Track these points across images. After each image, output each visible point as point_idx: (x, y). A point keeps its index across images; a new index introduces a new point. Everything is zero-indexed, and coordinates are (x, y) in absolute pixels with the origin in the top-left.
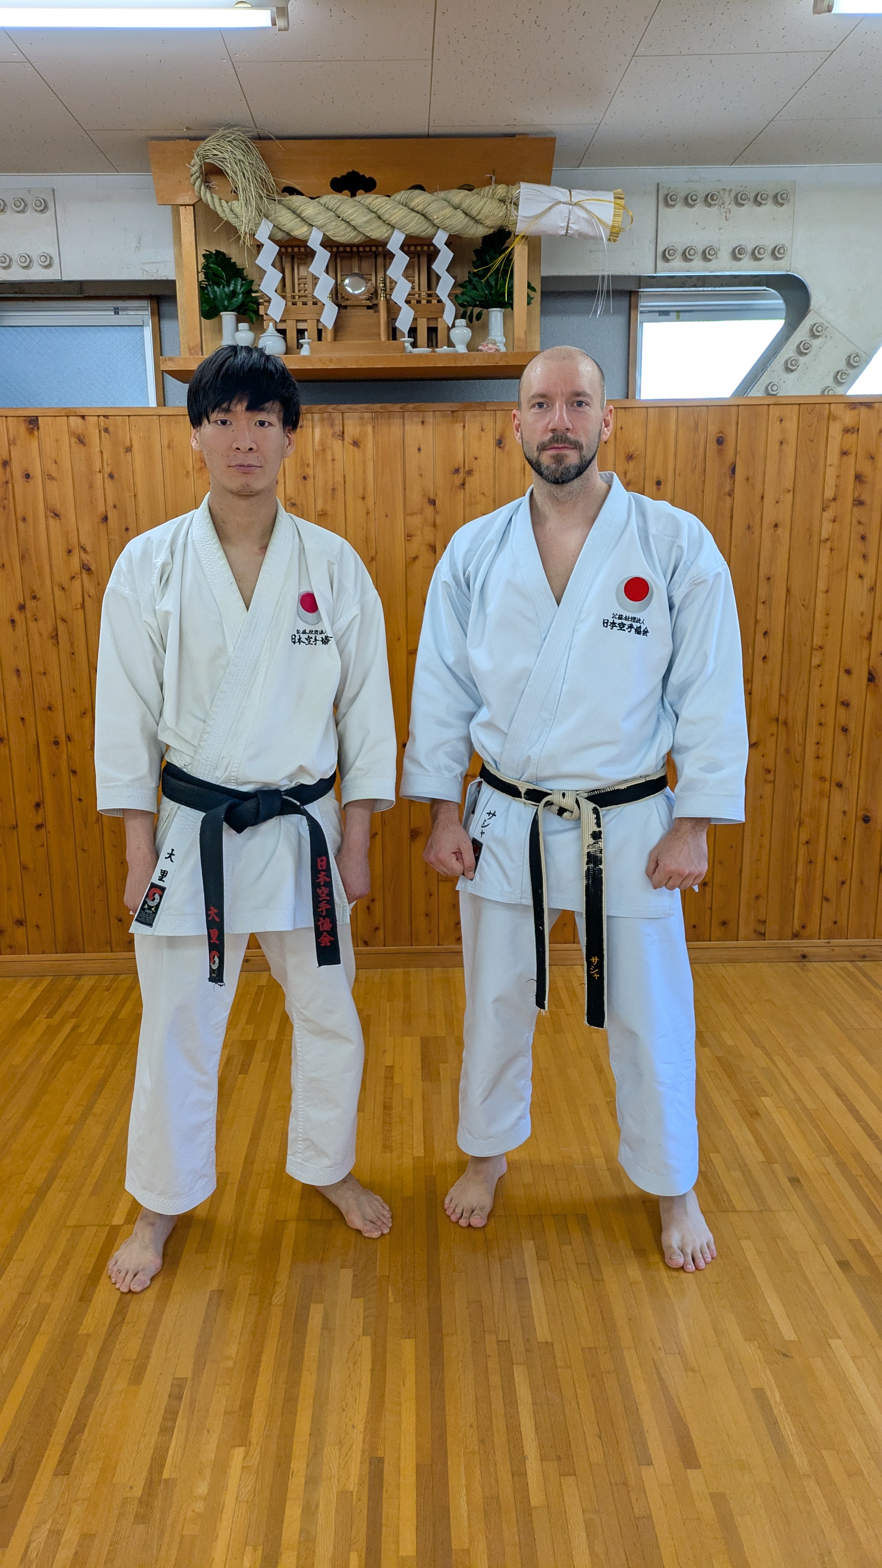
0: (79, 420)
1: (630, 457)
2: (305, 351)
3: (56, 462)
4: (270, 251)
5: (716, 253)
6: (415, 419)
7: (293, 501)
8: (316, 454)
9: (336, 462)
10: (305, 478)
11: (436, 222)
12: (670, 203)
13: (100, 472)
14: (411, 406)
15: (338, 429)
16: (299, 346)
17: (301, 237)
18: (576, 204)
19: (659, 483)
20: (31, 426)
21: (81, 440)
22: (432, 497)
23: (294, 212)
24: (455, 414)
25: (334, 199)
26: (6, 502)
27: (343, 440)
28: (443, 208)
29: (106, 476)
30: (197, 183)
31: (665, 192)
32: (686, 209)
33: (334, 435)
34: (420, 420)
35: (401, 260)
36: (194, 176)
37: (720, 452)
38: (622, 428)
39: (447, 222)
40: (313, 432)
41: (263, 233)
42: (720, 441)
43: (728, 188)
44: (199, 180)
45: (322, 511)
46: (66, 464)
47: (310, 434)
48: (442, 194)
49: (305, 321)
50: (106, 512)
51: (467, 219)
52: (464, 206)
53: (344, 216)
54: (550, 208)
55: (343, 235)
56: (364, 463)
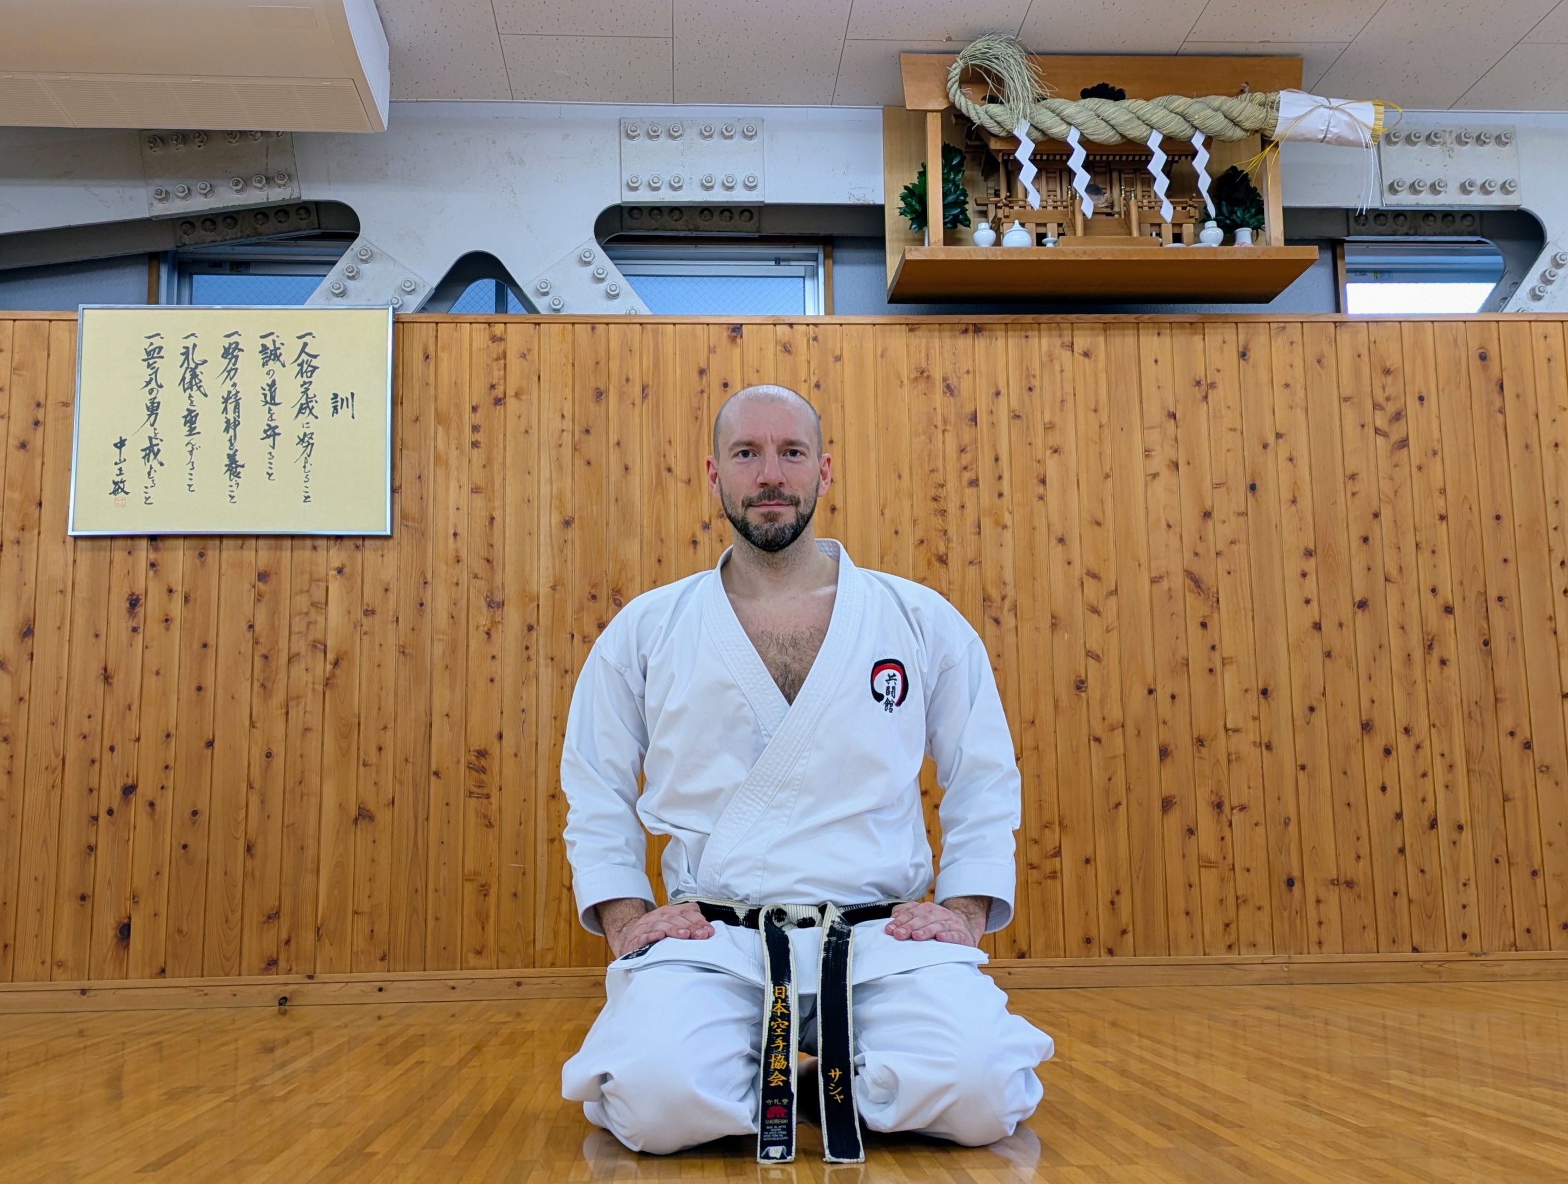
0: (787, 328)
1: (1387, 372)
3: (758, 371)
4: (1028, 147)
5: (1446, 185)
6: (1151, 331)
7: (1017, 413)
8: (1043, 364)
9: (1064, 373)
10: (1030, 389)
11: (1195, 123)
12: (1393, 140)
13: (805, 381)
14: (1146, 317)
15: (1067, 339)
17: (1060, 136)
18: (1337, 110)
19: (1421, 399)
20: (734, 334)
21: (787, 349)
22: (1171, 410)
23: (1054, 112)
24: (1194, 326)
25: (1092, 102)
26: (700, 412)
27: (1073, 351)
28: (1204, 109)
30: (954, 88)
32: (1409, 147)
33: (1063, 345)
34: (1156, 331)
35: (1160, 158)
36: (952, 81)
37: (1485, 368)
38: (1375, 342)
39: (1208, 122)
40: (1040, 342)
41: (1021, 132)
42: (1483, 357)
43: (1448, 130)
44: (957, 84)
45: (1050, 423)
47: (1037, 344)
48: (1201, 99)
51: (1227, 121)
52: (1224, 109)
54: (1311, 111)
55: (1101, 134)
56: (1096, 375)
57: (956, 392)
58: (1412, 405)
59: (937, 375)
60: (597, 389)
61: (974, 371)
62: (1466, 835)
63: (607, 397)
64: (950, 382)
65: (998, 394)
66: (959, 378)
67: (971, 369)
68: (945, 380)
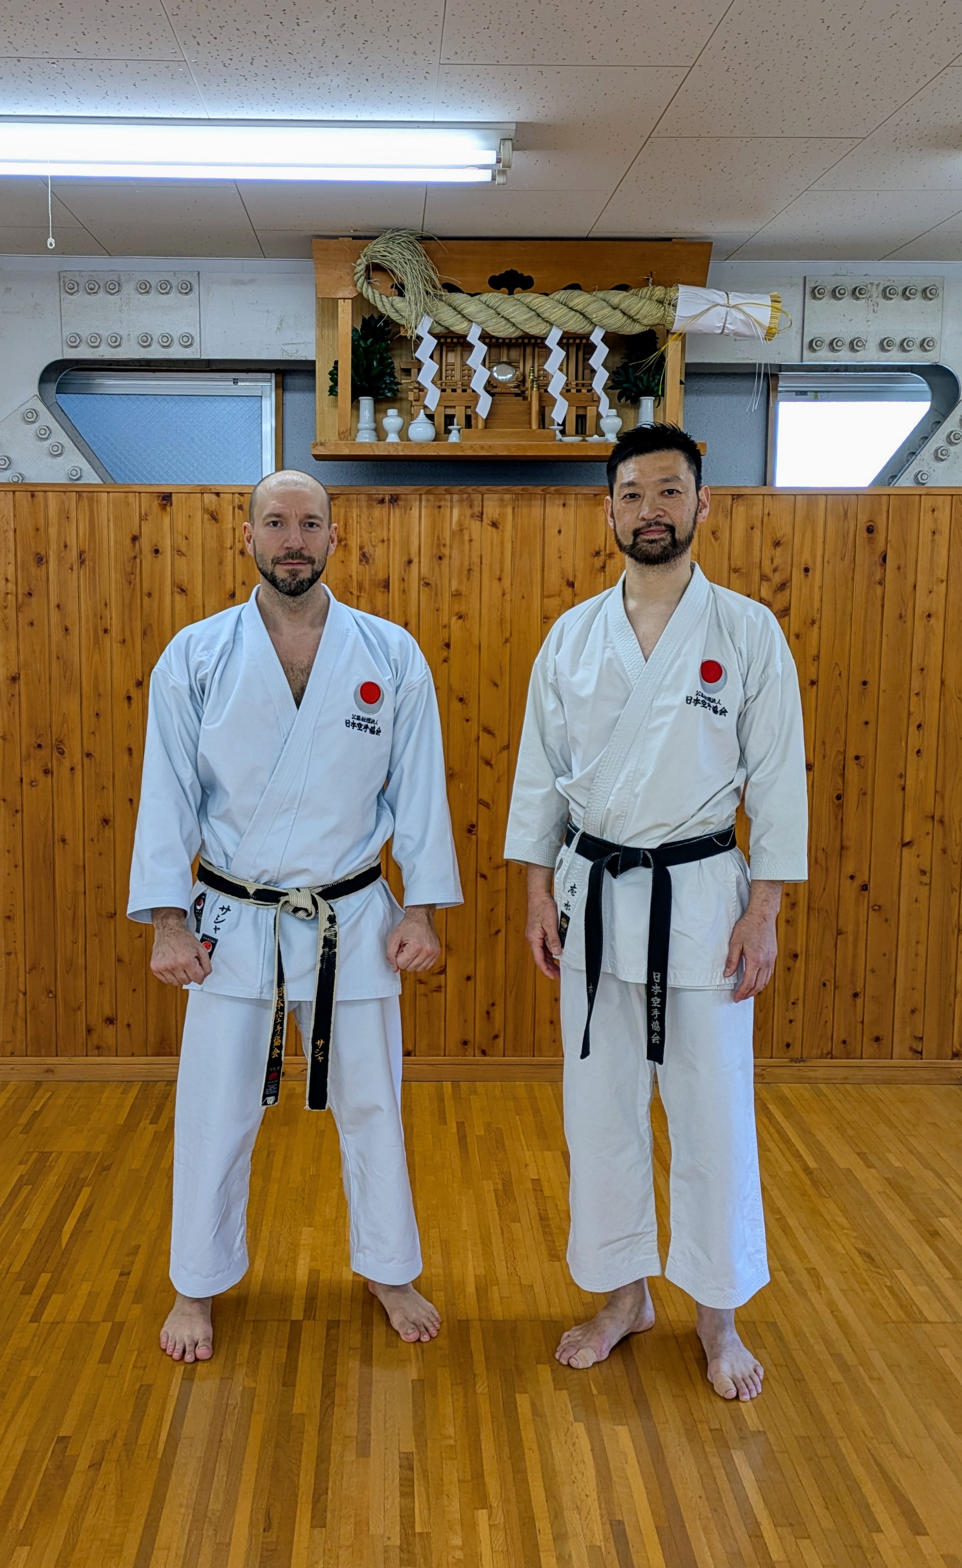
0: (214, 497)
1: (777, 544)
2: (454, 437)
3: (187, 538)
4: (429, 344)
5: (864, 345)
6: (557, 502)
7: (426, 581)
8: (453, 534)
9: (473, 543)
10: (440, 558)
11: (594, 320)
12: (818, 296)
13: (231, 548)
14: (553, 488)
15: (477, 509)
16: (448, 432)
17: (460, 332)
18: (733, 307)
19: (807, 570)
20: (164, 502)
21: (214, 517)
22: (571, 579)
23: (455, 309)
24: (598, 497)
25: (494, 297)
26: (133, 577)
27: (482, 521)
28: (603, 309)
29: (237, 552)
30: (361, 280)
31: (813, 285)
32: (833, 301)
33: (472, 516)
34: (562, 502)
35: (558, 355)
36: (359, 275)
37: (871, 541)
38: (769, 514)
39: (605, 321)
40: (451, 512)
41: (423, 329)
42: (870, 530)
43: (876, 282)
44: (363, 277)
45: (457, 591)
46: (197, 540)
47: (448, 515)
48: (601, 294)
49: (454, 407)
50: (234, 588)
51: (625, 318)
52: (623, 306)
53: (505, 314)
54: (708, 310)
55: (501, 330)
56: (502, 543)
57: (371, 561)
58: (797, 576)
59: (354, 543)
60: (38, 554)
61: (389, 540)
62: (800, 963)
63: (47, 562)
64: (366, 550)
65: (410, 562)
66: (374, 546)
67: (386, 538)
68: (361, 548)
